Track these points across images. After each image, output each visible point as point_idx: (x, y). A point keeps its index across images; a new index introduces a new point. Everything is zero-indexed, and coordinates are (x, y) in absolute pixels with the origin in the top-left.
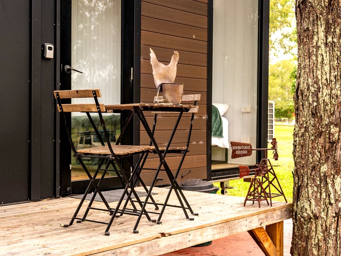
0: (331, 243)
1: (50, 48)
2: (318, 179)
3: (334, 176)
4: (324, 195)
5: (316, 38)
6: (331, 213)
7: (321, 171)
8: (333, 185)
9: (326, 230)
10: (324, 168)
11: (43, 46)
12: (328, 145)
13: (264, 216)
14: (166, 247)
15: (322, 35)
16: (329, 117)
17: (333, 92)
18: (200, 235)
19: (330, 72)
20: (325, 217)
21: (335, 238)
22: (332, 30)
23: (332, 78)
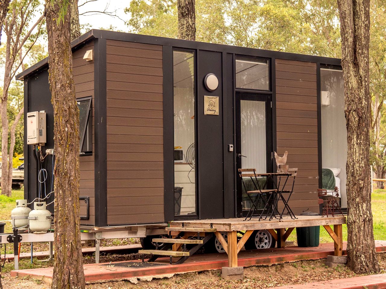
0: (362, 233)
1: (232, 147)
2: (355, 204)
3: (362, 203)
4: (358, 212)
5: (353, 140)
6: (361, 220)
7: (356, 201)
8: (362, 207)
9: (359, 227)
10: (358, 200)
11: (229, 146)
12: (359, 189)
13: (329, 221)
14: (281, 226)
15: (355, 139)
16: (359, 176)
17: (361, 165)
18: (296, 224)
19: (359, 156)
20: (358, 222)
21: (363, 231)
22: (360, 137)
23: (360, 159)
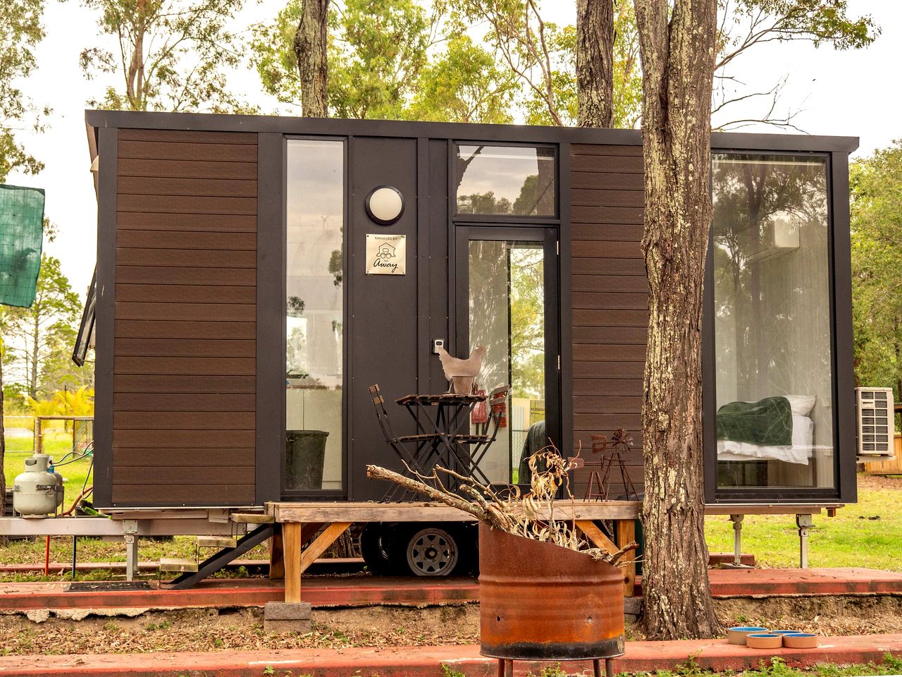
0: (663, 543)
1: (439, 344)
2: (651, 472)
3: (667, 469)
4: (656, 489)
5: (651, 317)
6: (664, 508)
7: (654, 463)
8: (666, 478)
9: (658, 528)
10: (656, 460)
11: (433, 342)
12: (658, 434)
14: (429, 515)
15: (655, 313)
16: (658, 404)
17: (664, 376)
19: (661, 355)
20: (656, 514)
21: (667, 537)
22: (664, 308)
23: (663, 361)
